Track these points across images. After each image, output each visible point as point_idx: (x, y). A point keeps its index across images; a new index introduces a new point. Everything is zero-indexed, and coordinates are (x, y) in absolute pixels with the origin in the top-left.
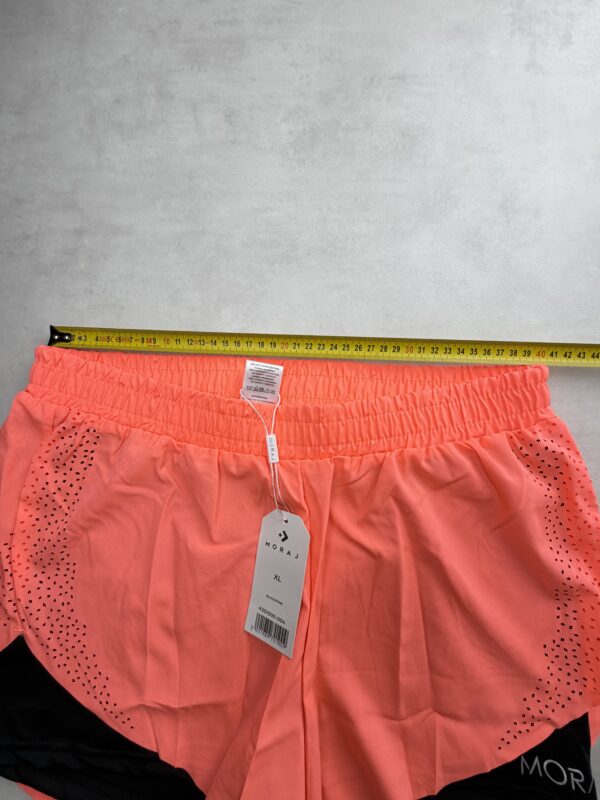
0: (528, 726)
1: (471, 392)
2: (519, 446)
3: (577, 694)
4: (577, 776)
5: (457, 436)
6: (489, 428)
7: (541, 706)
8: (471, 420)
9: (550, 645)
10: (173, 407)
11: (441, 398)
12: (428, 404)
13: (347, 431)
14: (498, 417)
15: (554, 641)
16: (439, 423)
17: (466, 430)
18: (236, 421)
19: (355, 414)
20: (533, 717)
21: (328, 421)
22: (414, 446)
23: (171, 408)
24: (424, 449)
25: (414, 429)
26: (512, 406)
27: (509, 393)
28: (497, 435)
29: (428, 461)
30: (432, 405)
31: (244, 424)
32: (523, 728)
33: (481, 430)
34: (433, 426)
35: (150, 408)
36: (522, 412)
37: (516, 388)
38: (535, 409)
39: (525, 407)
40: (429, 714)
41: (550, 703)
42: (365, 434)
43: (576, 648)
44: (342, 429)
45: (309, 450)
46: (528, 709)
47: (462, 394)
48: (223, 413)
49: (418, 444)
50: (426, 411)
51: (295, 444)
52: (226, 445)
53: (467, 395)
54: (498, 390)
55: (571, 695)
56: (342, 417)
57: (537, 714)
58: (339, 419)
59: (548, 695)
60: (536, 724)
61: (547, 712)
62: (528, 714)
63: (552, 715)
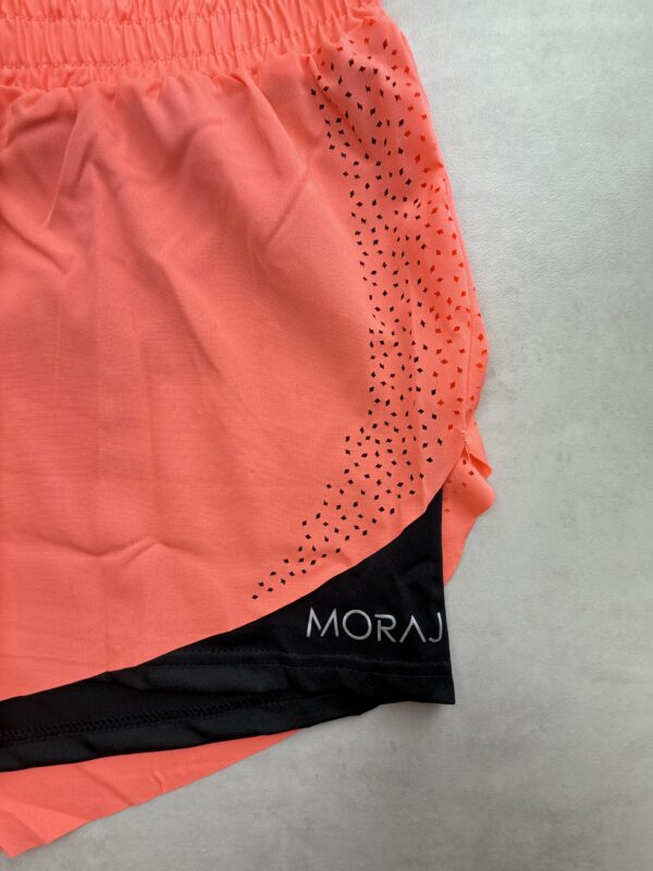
0: (306, 565)
2: (317, 73)
3: (386, 512)
4: (385, 623)
5: (218, 68)
6: (273, 50)
7: (329, 532)
8: (246, 44)
9: (356, 436)
14: (288, 34)
15: (362, 430)
17: (235, 59)
20: (314, 549)
25: (144, 52)
26: (311, 12)
28: (283, 57)
32: (296, 567)
33: (259, 59)
38: (344, 9)
39: (329, 11)
40: (149, 546)
41: (344, 526)
43: (392, 435)
46: (308, 537)
55: (378, 515)
57: (317, 541)
59: (341, 513)
60: (320, 561)
61: (337, 541)
62: (308, 545)
63: (343, 545)
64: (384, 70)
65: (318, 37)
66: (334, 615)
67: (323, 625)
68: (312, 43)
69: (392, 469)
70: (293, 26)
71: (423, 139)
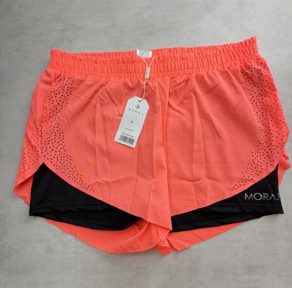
0: (244, 183)
1: (225, 51)
2: (245, 69)
3: (264, 170)
4: (266, 195)
5: (219, 68)
6: (232, 64)
7: (249, 175)
8: (225, 62)
9: (254, 152)
10: (104, 66)
11: (213, 54)
12: (208, 56)
13: (175, 65)
14: (236, 59)
15: (256, 150)
16: (213, 63)
17: (223, 65)
18: (130, 65)
19: (179, 59)
21: (167, 61)
22: (202, 72)
23: (103, 67)
24: (206, 73)
25: (202, 65)
26: (242, 55)
27: (240, 50)
28: (235, 66)
29: (208, 77)
30: (210, 56)
31: (133, 66)
32: (242, 184)
33: (229, 65)
34: (210, 64)
35: (94, 68)
36: (245, 56)
37: (243, 48)
38: (250, 54)
39: (247, 55)
41: (252, 173)
42: (183, 67)
43: (264, 151)
44: (173, 65)
45: (160, 74)
46: (244, 176)
47: (222, 52)
48: (124, 63)
49: (203, 71)
50: (207, 59)
51: (154, 73)
52: (126, 76)
53: (224, 52)
54: (236, 49)
55: (262, 170)
56: (173, 59)
57: (247, 178)
58: (172, 60)
59: (252, 170)
60: (247, 182)
61: (251, 177)
62: (244, 178)
63: (253, 178)
64: (262, 70)
65: (244, 61)
66: (251, 195)
67: (249, 197)
68: (242, 62)
69: (264, 159)
70: (237, 58)
71: (272, 84)
